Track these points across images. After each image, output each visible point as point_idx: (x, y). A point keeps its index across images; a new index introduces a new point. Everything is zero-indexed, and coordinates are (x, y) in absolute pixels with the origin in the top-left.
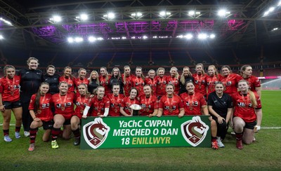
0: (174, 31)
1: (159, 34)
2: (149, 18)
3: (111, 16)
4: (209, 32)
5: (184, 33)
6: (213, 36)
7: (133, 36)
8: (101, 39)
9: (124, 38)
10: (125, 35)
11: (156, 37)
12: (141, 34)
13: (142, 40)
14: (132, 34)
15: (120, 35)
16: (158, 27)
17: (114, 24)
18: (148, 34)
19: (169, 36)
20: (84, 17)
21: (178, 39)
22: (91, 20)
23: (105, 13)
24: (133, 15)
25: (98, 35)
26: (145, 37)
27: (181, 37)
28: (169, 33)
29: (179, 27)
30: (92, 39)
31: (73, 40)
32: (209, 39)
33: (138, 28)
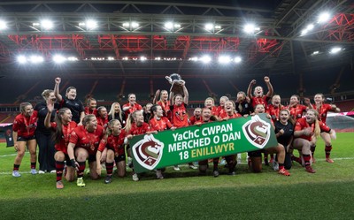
0: (186, 50)
1: (163, 54)
2: (150, 30)
3: (91, 24)
4: (234, 54)
5: (198, 53)
6: (238, 60)
7: (124, 56)
8: (73, 59)
9: (111, 59)
10: (113, 54)
11: (159, 59)
12: (137, 54)
13: (139, 62)
14: (123, 53)
15: (105, 53)
16: (163, 44)
17: (97, 37)
18: (147, 53)
19: (178, 57)
20: (46, 24)
21: (191, 63)
22: (59, 29)
23: (82, 19)
24: (126, 25)
25: (68, 52)
26: (143, 59)
27: (194, 59)
28: (179, 54)
29: (192, 45)
30: (59, 59)
31: (27, 60)
32: (232, 64)
33: (133, 44)
